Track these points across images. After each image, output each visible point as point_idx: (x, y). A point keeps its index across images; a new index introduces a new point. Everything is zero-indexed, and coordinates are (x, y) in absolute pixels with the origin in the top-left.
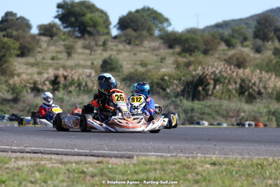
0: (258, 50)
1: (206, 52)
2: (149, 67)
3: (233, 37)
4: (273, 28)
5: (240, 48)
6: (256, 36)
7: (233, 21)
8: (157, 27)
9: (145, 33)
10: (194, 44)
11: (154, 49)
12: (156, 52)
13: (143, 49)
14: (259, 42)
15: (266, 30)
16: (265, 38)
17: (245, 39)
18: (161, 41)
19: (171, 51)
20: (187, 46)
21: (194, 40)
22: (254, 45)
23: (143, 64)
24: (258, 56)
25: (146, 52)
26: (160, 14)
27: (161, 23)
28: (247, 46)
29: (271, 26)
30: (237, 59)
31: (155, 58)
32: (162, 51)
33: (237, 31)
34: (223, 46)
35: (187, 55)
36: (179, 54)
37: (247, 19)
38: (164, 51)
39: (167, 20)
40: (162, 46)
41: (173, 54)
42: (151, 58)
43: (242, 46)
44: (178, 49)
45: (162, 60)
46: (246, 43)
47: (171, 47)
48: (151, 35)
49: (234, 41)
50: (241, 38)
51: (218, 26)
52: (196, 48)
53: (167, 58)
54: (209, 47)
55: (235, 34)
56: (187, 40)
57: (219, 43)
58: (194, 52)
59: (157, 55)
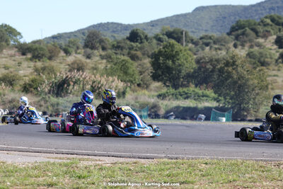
0: (88, 57)
1: (50, 58)
2: (10, 69)
3: (69, 46)
4: (98, 40)
5: (74, 55)
6: (86, 46)
7: (66, 33)
8: (12, 39)
9: (4, 43)
10: (41, 52)
11: (11, 56)
12: (13, 58)
13: (3, 55)
14: (89, 51)
15: (94, 42)
16: (93, 48)
17: (78, 48)
18: (17, 49)
19: (24, 57)
20: (36, 53)
21: (41, 49)
22: (85, 52)
23: (6, 68)
24: (88, 61)
25: (6, 58)
26: (14, 30)
27: (15, 36)
28: (79, 53)
29: (97, 38)
30: (78, 65)
31: (14, 63)
32: (17, 57)
33: (72, 42)
34: (62, 54)
35: (37, 60)
36: (31, 59)
37: (75, 32)
38: (19, 58)
39: (19, 34)
40: (17, 54)
41: (27, 59)
42: (10, 63)
43: (76, 53)
44: (29, 56)
45: (20, 64)
46: (78, 51)
47: (24, 54)
48: (8, 45)
49: (70, 49)
50: (75, 47)
51: (54, 37)
52: (43, 55)
53: (23, 63)
54: (53, 54)
55: (71, 45)
56: (36, 49)
57: (59, 52)
58: (42, 58)
59: (14, 60)
